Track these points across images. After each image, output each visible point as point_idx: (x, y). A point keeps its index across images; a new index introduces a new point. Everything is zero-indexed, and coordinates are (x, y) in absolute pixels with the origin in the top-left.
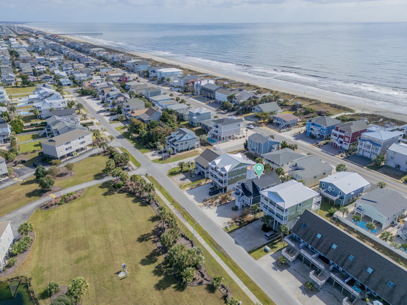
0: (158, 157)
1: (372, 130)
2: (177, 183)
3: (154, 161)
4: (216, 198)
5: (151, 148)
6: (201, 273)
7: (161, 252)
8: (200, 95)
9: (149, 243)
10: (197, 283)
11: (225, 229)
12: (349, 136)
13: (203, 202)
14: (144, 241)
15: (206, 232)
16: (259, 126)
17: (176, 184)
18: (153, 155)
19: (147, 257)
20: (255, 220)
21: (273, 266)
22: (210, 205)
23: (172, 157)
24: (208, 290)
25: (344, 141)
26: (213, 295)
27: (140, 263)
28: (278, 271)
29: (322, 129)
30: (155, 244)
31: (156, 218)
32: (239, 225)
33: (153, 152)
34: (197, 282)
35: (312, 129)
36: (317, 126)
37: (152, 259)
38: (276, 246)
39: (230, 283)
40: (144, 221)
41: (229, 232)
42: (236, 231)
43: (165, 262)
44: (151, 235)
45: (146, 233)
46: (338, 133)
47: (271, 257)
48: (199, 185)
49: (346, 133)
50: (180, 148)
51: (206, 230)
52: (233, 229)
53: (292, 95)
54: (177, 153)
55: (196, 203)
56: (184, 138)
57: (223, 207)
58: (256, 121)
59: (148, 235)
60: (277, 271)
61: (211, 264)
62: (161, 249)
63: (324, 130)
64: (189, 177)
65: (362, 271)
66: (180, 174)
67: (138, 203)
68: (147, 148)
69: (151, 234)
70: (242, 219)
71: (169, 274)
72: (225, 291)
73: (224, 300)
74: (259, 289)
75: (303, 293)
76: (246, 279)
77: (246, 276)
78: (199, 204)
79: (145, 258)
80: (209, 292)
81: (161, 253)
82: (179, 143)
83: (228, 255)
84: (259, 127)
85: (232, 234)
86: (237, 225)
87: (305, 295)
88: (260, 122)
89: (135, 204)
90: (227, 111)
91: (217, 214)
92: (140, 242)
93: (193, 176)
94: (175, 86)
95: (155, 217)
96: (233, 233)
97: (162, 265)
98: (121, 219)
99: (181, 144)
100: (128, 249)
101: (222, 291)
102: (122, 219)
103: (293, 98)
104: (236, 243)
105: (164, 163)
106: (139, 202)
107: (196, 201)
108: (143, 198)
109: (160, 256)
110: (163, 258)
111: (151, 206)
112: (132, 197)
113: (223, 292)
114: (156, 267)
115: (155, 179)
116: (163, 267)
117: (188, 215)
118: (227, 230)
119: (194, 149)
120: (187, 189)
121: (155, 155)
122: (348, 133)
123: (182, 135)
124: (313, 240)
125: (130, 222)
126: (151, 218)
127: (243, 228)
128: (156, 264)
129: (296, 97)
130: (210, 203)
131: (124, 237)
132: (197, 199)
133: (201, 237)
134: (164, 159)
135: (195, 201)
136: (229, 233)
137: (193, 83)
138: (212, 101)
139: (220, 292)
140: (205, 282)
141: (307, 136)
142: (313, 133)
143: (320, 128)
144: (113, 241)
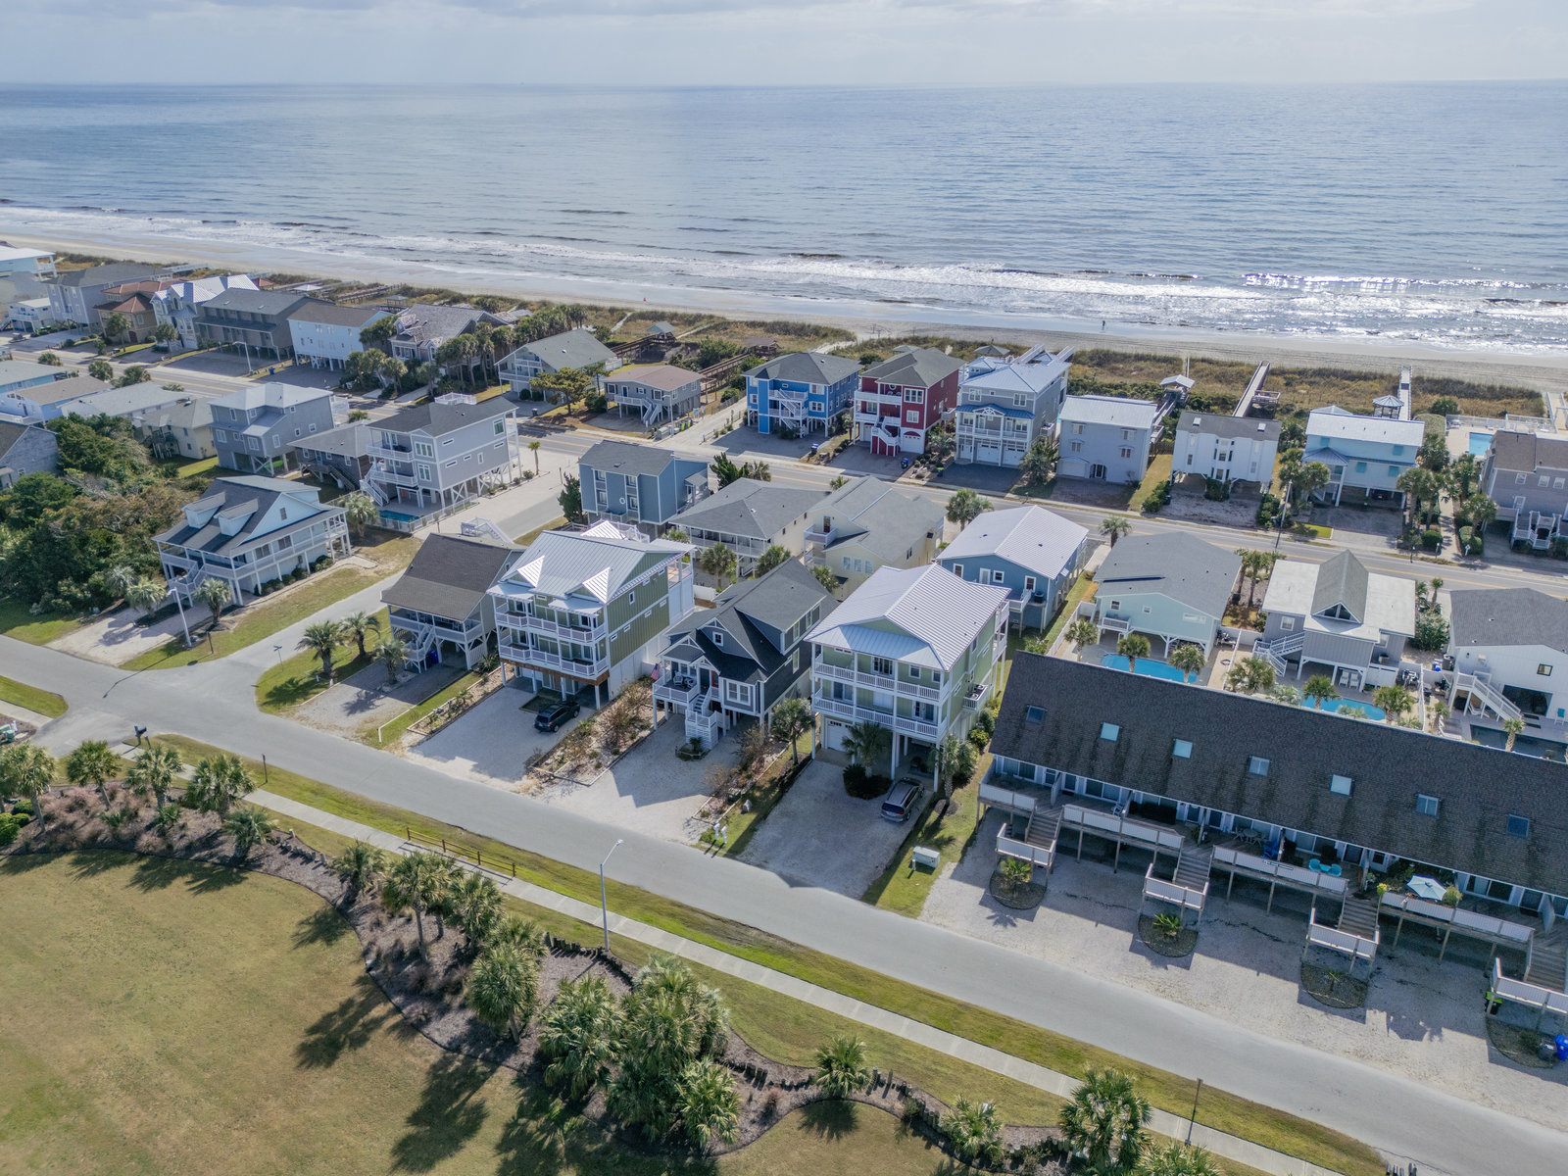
0: (143, 643)
1: (986, 367)
2: (341, 729)
3: (135, 664)
4: (584, 734)
5: (80, 610)
6: (739, 1069)
7: (479, 1063)
8: (200, 348)
9: (382, 1048)
10: (753, 1122)
11: (708, 846)
12: (919, 400)
13: (528, 771)
14: (346, 1049)
15: (632, 887)
16: (564, 431)
17: (336, 735)
18: (109, 640)
19: (415, 1119)
20: (800, 766)
21: (989, 912)
22: (574, 771)
23: (233, 622)
24: (821, 1128)
25: (905, 424)
26: (858, 1136)
27: (395, 1168)
28: (1020, 922)
29: (811, 397)
30: (419, 1037)
31: (335, 918)
32: (753, 809)
33: (103, 626)
34: (752, 1116)
35: (775, 405)
36: (792, 388)
37: (454, 1114)
38: (946, 836)
39: (885, 1052)
40: (271, 953)
41: (730, 851)
42: (758, 836)
43: (531, 1101)
44: (366, 1007)
45: (331, 1006)
46: (877, 399)
47: (956, 884)
48: (459, 709)
49: (908, 392)
50: (256, 571)
51: (629, 881)
52: (740, 833)
53: (612, 310)
54: (250, 599)
55: (499, 785)
56: (270, 520)
57: (635, 763)
58: (535, 414)
59: (352, 1012)
60: (1014, 925)
61: (751, 1010)
62: (465, 1049)
63: (822, 398)
64: (387, 689)
65: (1315, 796)
66: (326, 687)
67: (179, 883)
68: (51, 613)
69: (362, 1004)
70: (749, 783)
71: (588, 1148)
72: (893, 1093)
73: (914, 1135)
74: (1008, 1023)
75: (1156, 963)
76: (934, 1008)
77: (926, 997)
78: (518, 783)
79: (412, 1130)
80: (831, 1136)
81: (480, 1069)
82: (249, 550)
83: (792, 944)
84: (561, 435)
85: (751, 854)
86: (744, 812)
87: (1166, 968)
88: (553, 413)
89: (157, 894)
90: (378, 393)
91: (629, 799)
92: (329, 1064)
93: (402, 679)
94: (37, 326)
95: (325, 916)
96: (749, 849)
97: (522, 1121)
98: (120, 995)
99: (258, 550)
100: (276, 1127)
101: (883, 1103)
102: (129, 996)
103: (621, 319)
104: (793, 883)
105: (206, 658)
106: (181, 873)
107: (492, 776)
108: (190, 848)
109: (487, 1086)
110: (506, 1083)
111: (266, 872)
112: (120, 863)
113: (888, 1105)
114: (503, 1146)
115: (201, 741)
116: (541, 1130)
117: (492, 847)
118: (721, 847)
119: (330, 564)
120: (409, 739)
121: (126, 635)
122: (914, 393)
123: (252, 506)
124: (1094, 756)
125: (191, 987)
126: (306, 928)
127: (775, 813)
128: (491, 1131)
129: (629, 314)
130: (568, 765)
131: (208, 1075)
132: (491, 766)
133: (624, 920)
134: (193, 641)
135: (486, 777)
136: (734, 852)
137: (144, 298)
138: (278, 367)
139: (877, 1110)
140: (786, 1100)
141: (765, 436)
142: (782, 418)
143: (806, 394)
144: (144, 1130)
